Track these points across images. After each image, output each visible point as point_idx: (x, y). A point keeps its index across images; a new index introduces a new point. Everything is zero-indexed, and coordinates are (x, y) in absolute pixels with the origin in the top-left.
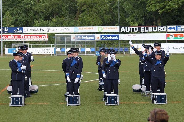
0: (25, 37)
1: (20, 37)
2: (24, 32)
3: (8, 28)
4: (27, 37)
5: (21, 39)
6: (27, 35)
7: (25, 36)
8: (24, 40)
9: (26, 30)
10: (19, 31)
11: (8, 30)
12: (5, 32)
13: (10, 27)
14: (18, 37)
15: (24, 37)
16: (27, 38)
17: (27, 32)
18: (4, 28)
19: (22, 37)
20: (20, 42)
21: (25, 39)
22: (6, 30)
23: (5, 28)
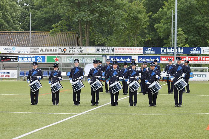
0: (203, 59)
1: (197, 59)
2: (202, 53)
3: (182, 48)
4: (205, 59)
5: (198, 61)
6: (205, 57)
7: (203, 57)
8: (202, 63)
9: (205, 50)
10: (196, 52)
11: (182, 50)
12: (179, 53)
13: (184, 47)
14: (194, 59)
15: (201, 60)
16: (206, 61)
17: (206, 53)
18: (178, 48)
19: (200, 60)
20: (197, 66)
21: (203, 61)
22: (180, 50)
23: (180, 48)
